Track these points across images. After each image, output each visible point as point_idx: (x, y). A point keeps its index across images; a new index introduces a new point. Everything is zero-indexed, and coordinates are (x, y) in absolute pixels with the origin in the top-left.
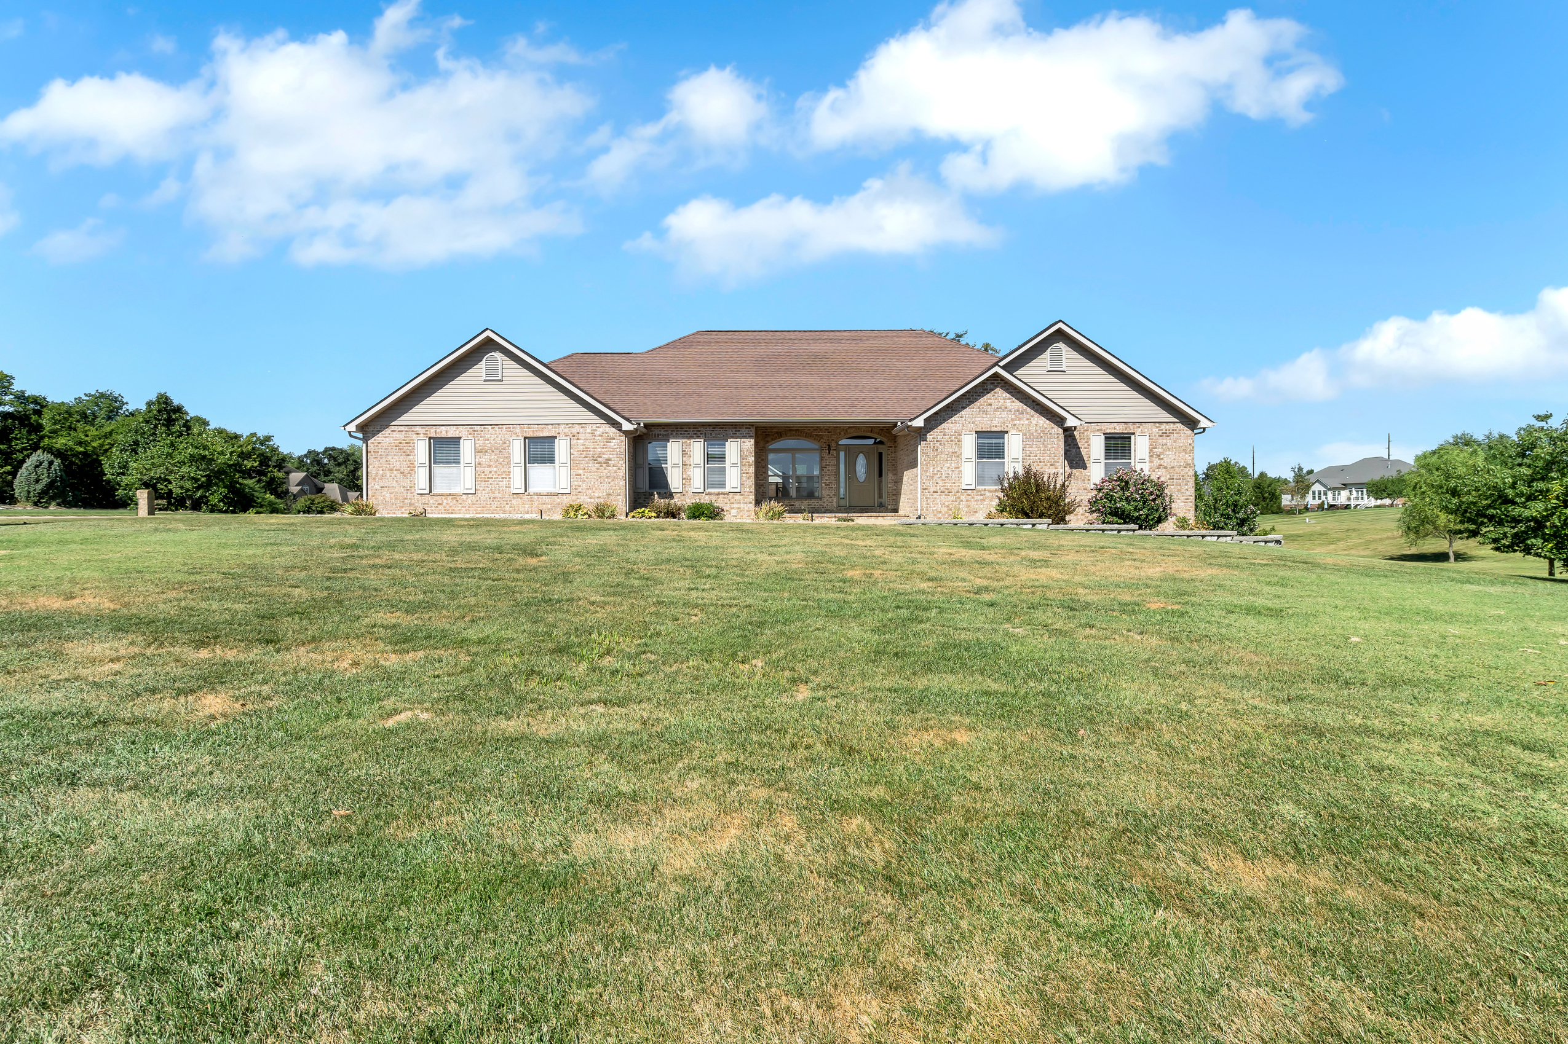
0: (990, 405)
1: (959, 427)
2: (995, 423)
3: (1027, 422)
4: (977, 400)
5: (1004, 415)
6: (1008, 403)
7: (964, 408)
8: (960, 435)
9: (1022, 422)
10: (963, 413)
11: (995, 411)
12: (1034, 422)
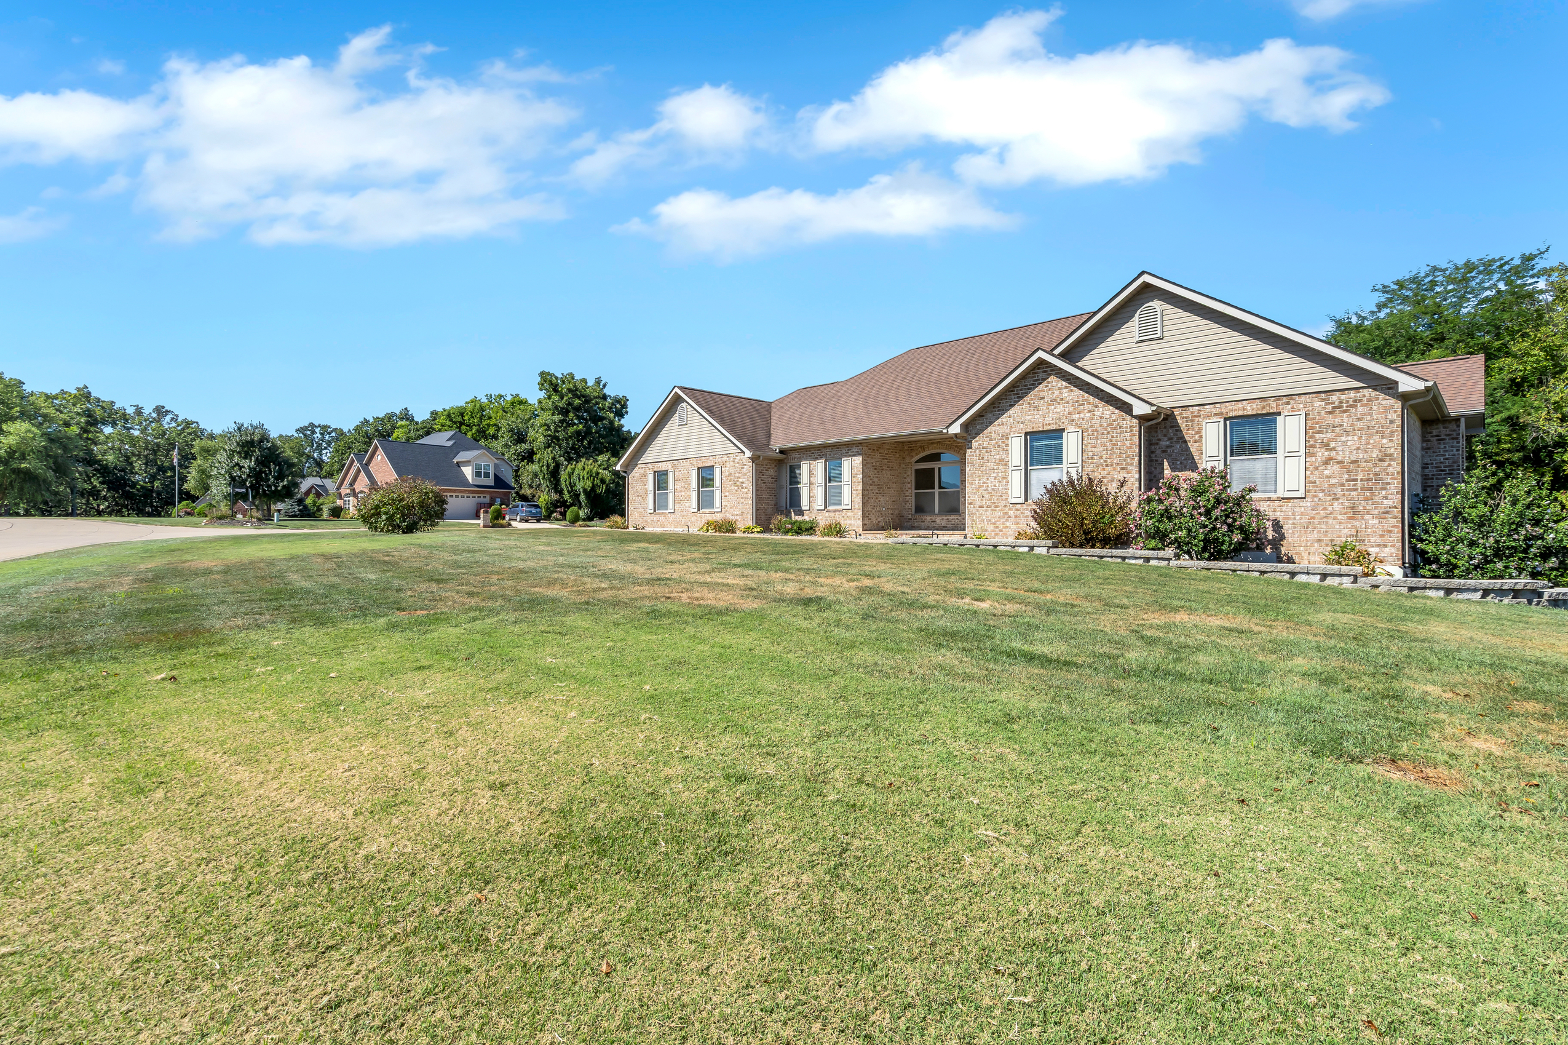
0: (1043, 398)
1: (1006, 428)
2: (1048, 420)
3: (1088, 415)
4: (1026, 394)
5: (1060, 408)
6: (1065, 394)
7: (1012, 406)
8: (1008, 438)
9: (1082, 415)
10: (1011, 412)
11: (1049, 405)
12: (1098, 414)
